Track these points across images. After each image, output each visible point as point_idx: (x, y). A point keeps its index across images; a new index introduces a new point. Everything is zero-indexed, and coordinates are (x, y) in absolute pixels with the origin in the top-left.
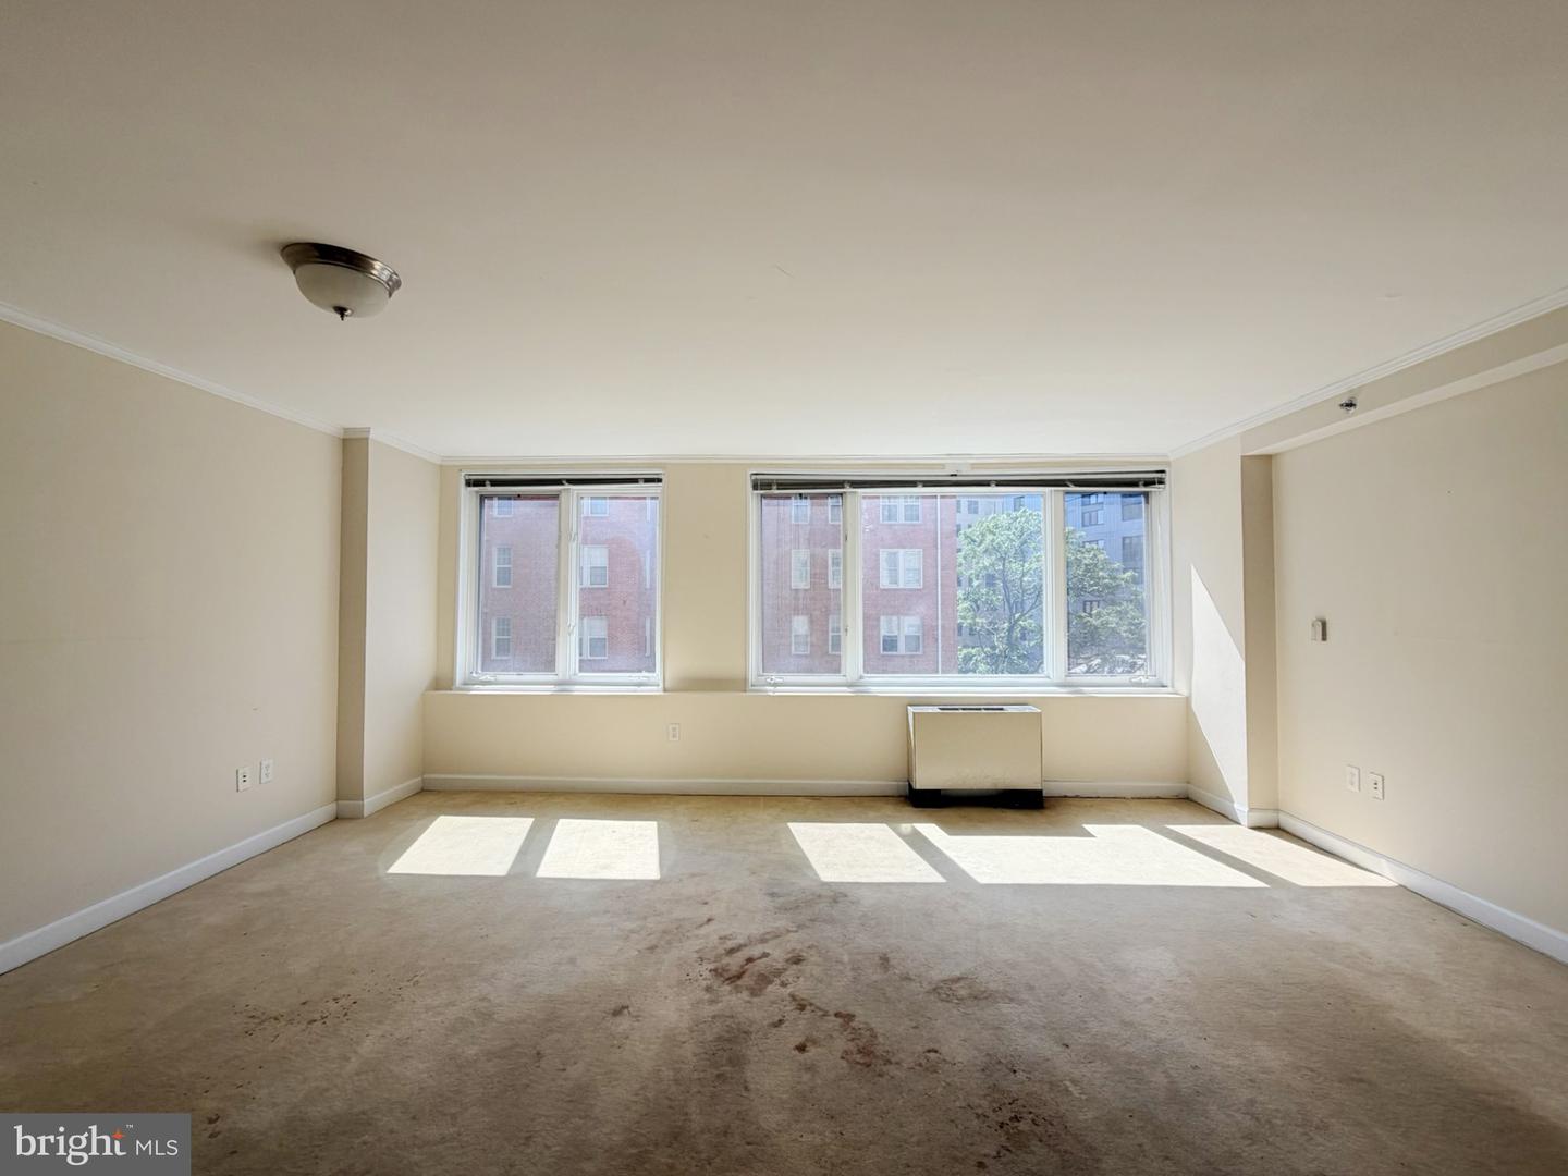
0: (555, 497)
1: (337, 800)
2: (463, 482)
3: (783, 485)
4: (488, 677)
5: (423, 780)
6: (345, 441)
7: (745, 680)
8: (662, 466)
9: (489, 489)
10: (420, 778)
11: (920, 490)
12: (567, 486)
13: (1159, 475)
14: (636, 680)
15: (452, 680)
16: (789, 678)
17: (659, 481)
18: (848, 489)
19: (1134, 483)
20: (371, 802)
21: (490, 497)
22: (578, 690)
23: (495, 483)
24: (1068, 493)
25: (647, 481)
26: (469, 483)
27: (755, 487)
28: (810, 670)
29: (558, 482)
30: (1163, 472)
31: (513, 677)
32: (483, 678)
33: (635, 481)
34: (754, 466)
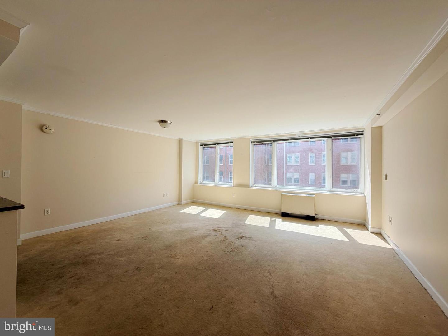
0: (215, 147)
1: (179, 201)
2: (200, 145)
3: (258, 142)
5: (193, 200)
6: (179, 140)
7: (249, 185)
8: (233, 140)
9: (204, 146)
10: (192, 200)
12: (217, 145)
13: (362, 132)
14: (229, 184)
15: (198, 183)
16: (259, 185)
17: (233, 143)
18: (272, 142)
19: (353, 135)
20: (183, 202)
21: (205, 148)
22: (218, 186)
23: (205, 145)
24: (333, 139)
25: (231, 143)
27: (252, 143)
28: (265, 184)
29: (215, 144)
30: (363, 131)
31: (208, 182)
32: (203, 182)
33: (228, 143)
34: (251, 138)
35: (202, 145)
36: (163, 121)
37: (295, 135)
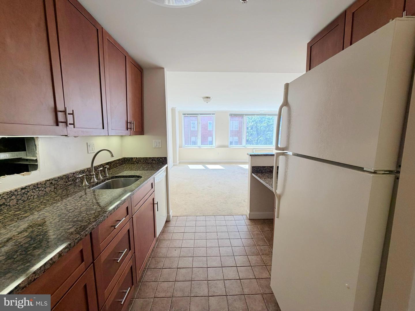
0: (197, 116)
1: (173, 163)
3: (235, 115)
4: (186, 146)
7: (228, 146)
8: (215, 112)
11: (256, 116)
12: (200, 115)
15: (182, 146)
17: (215, 114)
18: (244, 116)
21: (186, 116)
23: (187, 114)
25: (213, 114)
26: (183, 114)
27: (230, 115)
29: (198, 114)
33: (210, 114)
34: (230, 112)
35: (185, 114)
36: (207, 98)
37: (259, 112)
